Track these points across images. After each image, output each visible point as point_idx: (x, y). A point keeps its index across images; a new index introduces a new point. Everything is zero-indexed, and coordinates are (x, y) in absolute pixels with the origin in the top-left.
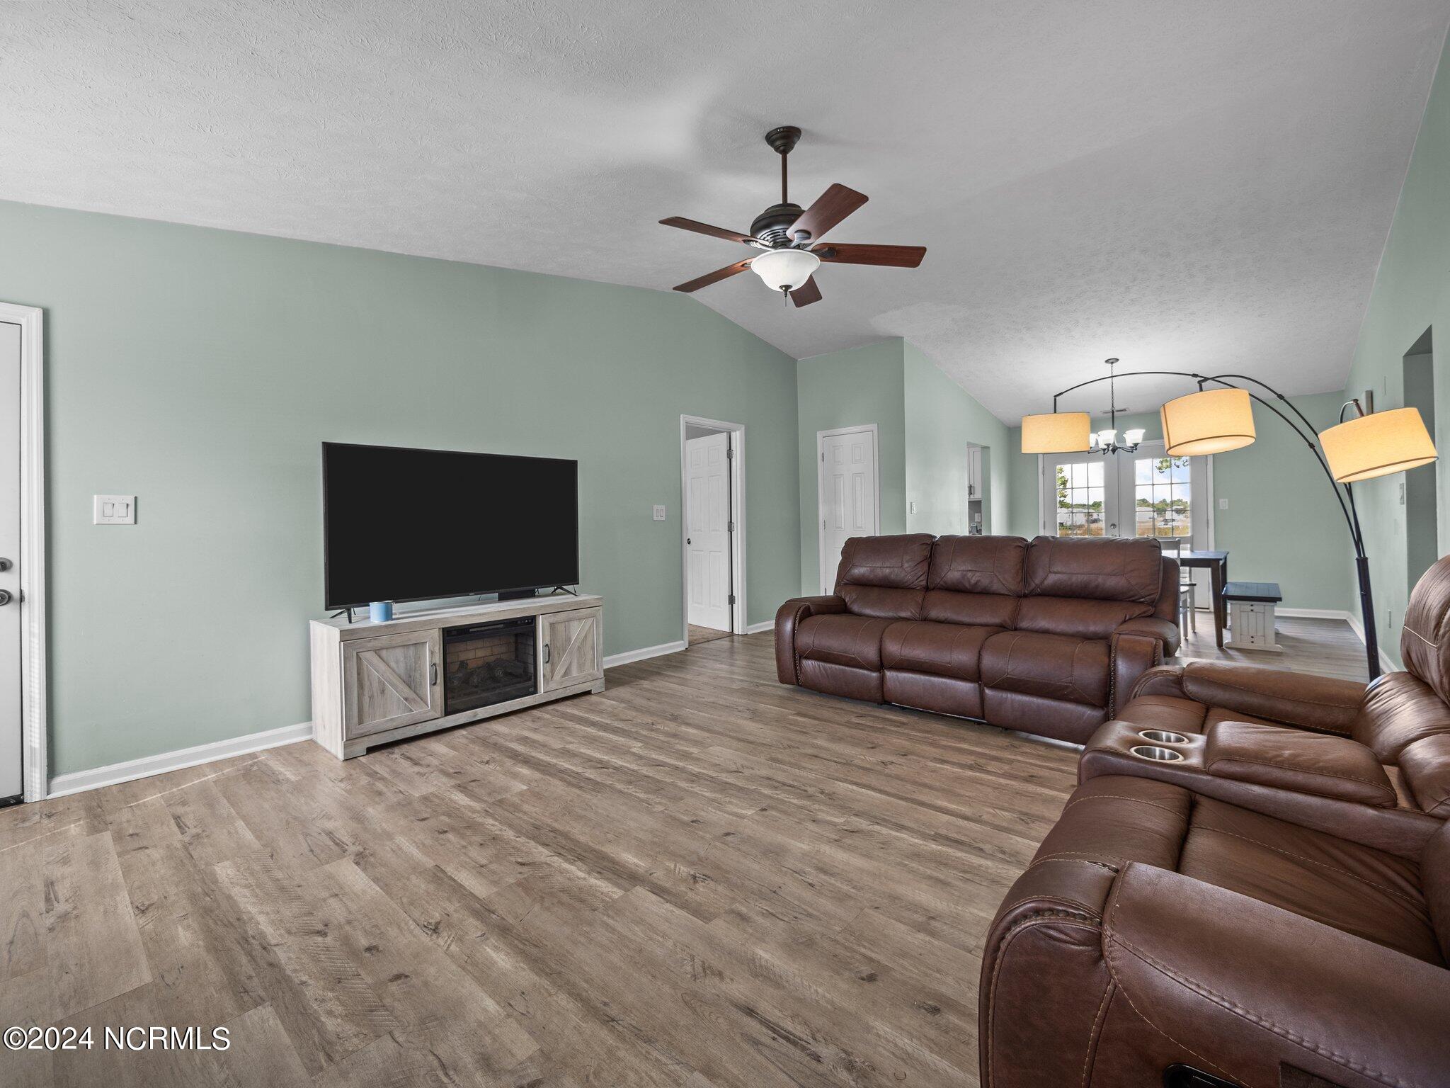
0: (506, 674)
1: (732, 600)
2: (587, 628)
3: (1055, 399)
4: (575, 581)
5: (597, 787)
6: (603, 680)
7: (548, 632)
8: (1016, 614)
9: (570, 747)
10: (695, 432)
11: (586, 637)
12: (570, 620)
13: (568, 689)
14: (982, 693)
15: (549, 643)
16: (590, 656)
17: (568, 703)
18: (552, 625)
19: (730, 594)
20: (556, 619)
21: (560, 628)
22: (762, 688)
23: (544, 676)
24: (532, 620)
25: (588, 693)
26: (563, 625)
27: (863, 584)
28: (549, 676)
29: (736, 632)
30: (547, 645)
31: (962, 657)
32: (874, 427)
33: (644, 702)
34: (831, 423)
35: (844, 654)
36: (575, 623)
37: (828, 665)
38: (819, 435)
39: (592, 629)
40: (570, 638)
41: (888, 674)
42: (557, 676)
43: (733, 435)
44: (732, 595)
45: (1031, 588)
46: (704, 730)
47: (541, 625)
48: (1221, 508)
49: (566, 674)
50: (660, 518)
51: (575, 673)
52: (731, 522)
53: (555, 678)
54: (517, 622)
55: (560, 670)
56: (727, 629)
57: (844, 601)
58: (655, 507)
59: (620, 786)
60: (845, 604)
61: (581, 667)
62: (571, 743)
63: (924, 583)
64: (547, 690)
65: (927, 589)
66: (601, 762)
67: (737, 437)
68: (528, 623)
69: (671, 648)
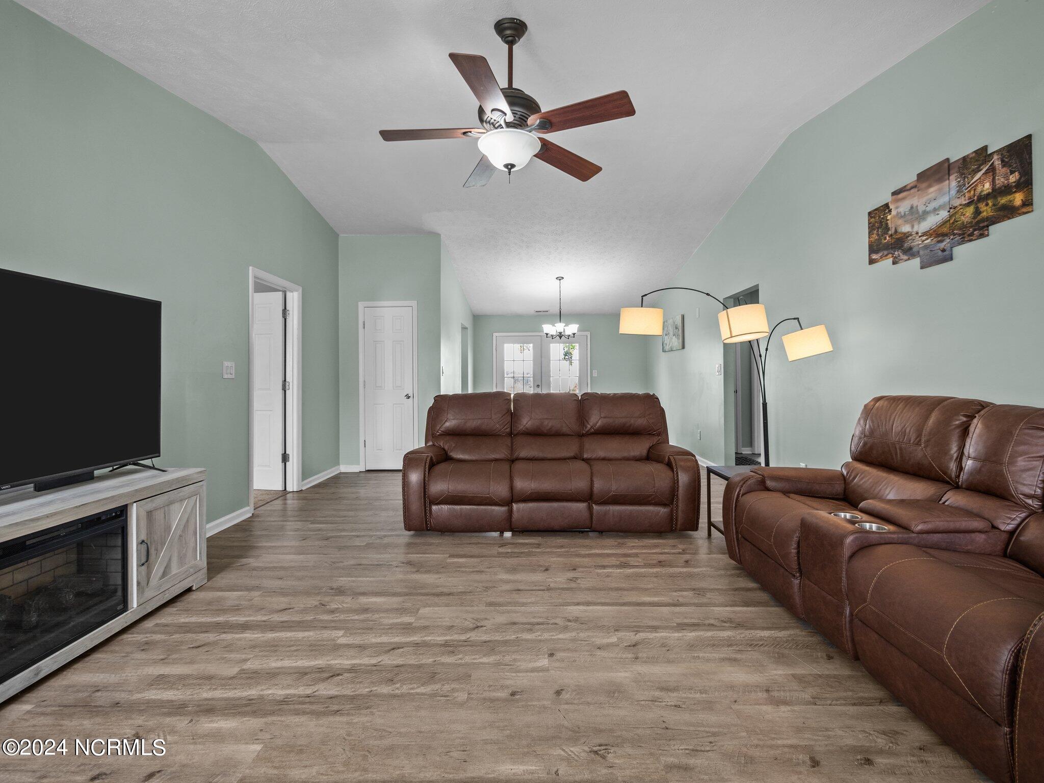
0: (78, 595)
1: (285, 458)
2: (189, 510)
3: (642, 298)
4: (155, 450)
5: (359, 703)
6: (205, 570)
7: (144, 523)
8: (581, 448)
9: (247, 666)
10: (262, 287)
11: (187, 521)
12: (171, 503)
13: (167, 592)
14: (590, 509)
15: (145, 539)
16: (192, 544)
17: (169, 610)
18: (150, 514)
19: (284, 452)
20: (154, 505)
21: (159, 516)
22: (386, 540)
23: (138, 583)
24: (122, 512)
25: (189, 590)
26: (162, 510)
27: (455, 434)
28: (144, 583)
29: (289, 489)
30: (143, 541)
31: (579, 484)
32: (414, 303)
33: (277, 583)
34: (372, 295)
35: (479, 495)
36: (177, 505)
37: (458, 507)
38: (361, 305)
39: (194, 511)
40: (170, 527)
41: (515, 506)
42: (154, 581)
43: (289, 295)
44: (285, 453)
45: (588, 429)
46: (389, 595)
47: (134, 515)
48: (594, 376)
49: (164, 574)
50: (229, 376)
51: (175, 570)
52: (285, 380)
53: (151, 584)
54: (100, 518)
55: (157, 569)
56: (280, 487)
57: (444, 449)
58: (226, 364)
59: (385, 689)
60: (446, 453)
61: (182, 559)
62: (246, 660)
63: (508, 430)
64: (141, 601)
65: (510, 434)
66: (320, 670)
67: (294, 299)
68: (117, 517)
69: (238, 516)
